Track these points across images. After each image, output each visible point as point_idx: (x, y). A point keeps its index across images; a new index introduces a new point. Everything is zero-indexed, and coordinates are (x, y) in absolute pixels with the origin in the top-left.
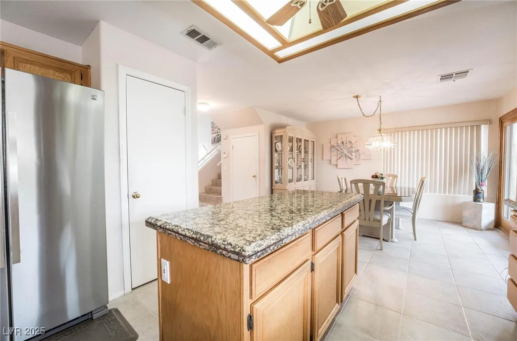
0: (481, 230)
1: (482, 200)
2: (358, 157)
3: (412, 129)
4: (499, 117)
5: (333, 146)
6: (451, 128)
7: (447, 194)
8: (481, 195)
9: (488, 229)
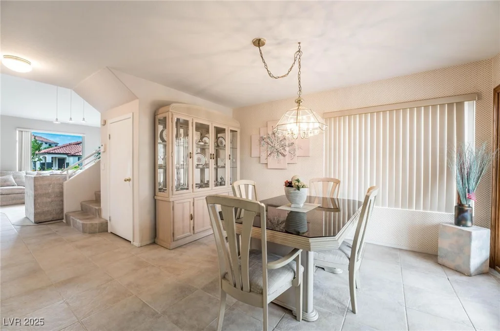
0: (470, 275)
1: (469, 223)
2: (293, 153)
3: (364, 111)
4: (493, 87)
5: (262, 137)
6: (419, 108)
7: (414, 210)
8: (467, 215)
9: (481, 273)
